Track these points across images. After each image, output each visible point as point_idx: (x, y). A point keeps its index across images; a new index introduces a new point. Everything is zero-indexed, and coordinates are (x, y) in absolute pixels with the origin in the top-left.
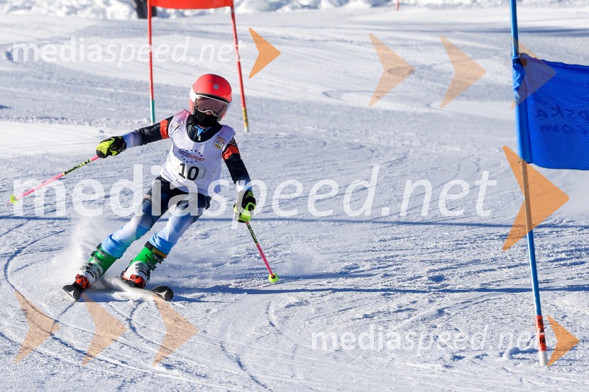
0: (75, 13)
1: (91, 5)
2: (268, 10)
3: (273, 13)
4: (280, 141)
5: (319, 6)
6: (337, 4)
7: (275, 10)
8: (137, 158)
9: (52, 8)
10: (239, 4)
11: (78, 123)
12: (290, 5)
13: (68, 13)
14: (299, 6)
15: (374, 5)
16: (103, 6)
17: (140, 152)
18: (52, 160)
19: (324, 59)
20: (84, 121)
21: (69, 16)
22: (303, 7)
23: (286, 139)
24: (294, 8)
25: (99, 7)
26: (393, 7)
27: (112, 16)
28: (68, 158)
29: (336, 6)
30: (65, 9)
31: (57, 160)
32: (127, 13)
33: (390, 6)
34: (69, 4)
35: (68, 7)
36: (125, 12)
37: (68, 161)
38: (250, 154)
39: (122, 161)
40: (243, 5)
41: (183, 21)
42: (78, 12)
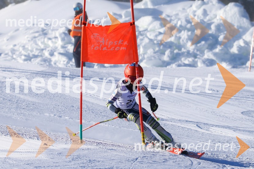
0: (30, 60)
1: (41, 56)
2: (161, 66)
3: (165, 68)
4: (167, 157)
5: (196, 65)
6: (208, 64)
7: (166, 66)
8: (69, 164)
9: (14, 56)
10: (142, 61)
11: (30, 138)
12: (176, 63)
13: (25, 60)
14: (182, 64)
15: (234, 67)
16: (49, 57)
17: (71, 160)
18: (11, 162)
19: (198, 102)
20: (34, 136)
21: (26, 62)
22: (186, 65)
23: (171, 157)
24: (179, 66)
25: (46, 57)
26: (246, 69)
27: (55, 64)
28: (22, 161)
29: (207, 66)
30: (23, 57)
31: (15, 162)
32: (65, 63)
33: (244, 68)
34: (26, 54)
35: (25, 56)
36: (64, 61)
37: (22, 164)
38: (146, 165)
39: (59, 166)
40: (145, 61)
41: (103, 70)
42: (32, 60)
